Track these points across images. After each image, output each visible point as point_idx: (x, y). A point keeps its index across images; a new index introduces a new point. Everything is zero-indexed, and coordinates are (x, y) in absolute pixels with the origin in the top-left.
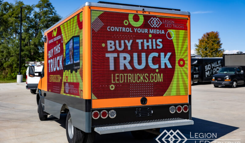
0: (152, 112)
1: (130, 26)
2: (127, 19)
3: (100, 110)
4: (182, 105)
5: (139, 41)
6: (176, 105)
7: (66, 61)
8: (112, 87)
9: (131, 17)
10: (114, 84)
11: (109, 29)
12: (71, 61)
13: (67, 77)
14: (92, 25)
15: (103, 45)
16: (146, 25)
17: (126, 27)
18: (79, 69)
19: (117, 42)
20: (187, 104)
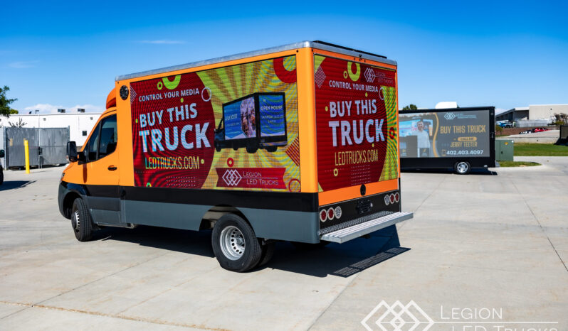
0: (372, 205)
1: (349, 80)
2: (347, 70)
3: (327, 208)
4: (394, 192)
5: (357, 102)
6: (389, 194)
7: (226, 133)
8: (336, 172)
9: (349, 66)
10: (338, 167)
11: (331, 83)
12: (246, 134)
13: (230, 159)
14: (316, 77)
15: (327, 109)
16: (362, 80)
17: (346, 81)
18: (283, 146)
19: (338, 103)
20: (398, 191)
